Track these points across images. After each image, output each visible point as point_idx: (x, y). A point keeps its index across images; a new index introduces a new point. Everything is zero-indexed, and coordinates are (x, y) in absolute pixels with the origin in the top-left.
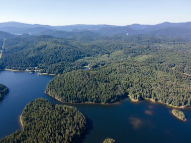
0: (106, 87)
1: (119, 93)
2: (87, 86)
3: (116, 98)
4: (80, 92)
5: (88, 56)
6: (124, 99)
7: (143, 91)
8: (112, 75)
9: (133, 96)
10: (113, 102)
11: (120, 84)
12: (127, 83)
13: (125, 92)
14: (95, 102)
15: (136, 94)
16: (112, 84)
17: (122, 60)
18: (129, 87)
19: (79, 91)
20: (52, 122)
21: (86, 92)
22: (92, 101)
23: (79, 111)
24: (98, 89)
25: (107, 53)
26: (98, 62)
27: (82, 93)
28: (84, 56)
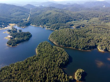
0: (83, 40)
1: (91, 45)
2: (71, 38)
3: (88, 48)
4: (67, 41)
5: (75, 20)
6: (94, 49)
7: (108, 45)
8: (88, 33)
9: (100, 47)
10: (86, 50)
11: (93, 39)
12: (97, 39)
13: (95, 44)
14: (75, 48)
15: (103, 47)
16: (87, 39)
17: (97, 24)
18: (98, 42)
19: (66, 40)
20: (51, 54)
21: (70, 42)
22: (74, 47)
23: (65, 51)
24: (78, 41)
25: (87, 19)
26: (80, 24)
27: (68, 42)
28: (72, 20)
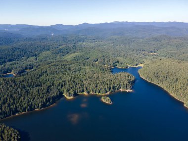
0: (38, 92)
1: (53, 95)
2: (14, 96)
3: (51, 101)
4: (6, 105)
5: (10, 60)
6: (59, 99)
7: (76, 87)
8: (43, 77)
9: (68, 94)
10: (49, 105)
11: (53, 85)
12: (60, 83)
13: (59, 91)
14: (28, 110)
15: (70, 91)
16: (44, 87)
17: (52, 60)
18: (62, 86)
19: (4, 103)
21: (14, 103)
22: (24, 110)
23: (8, 127)
24: (30, 96)
25: (33, 56)
26: (24, 66)
27: (9, 105)
28: (5, 62)
